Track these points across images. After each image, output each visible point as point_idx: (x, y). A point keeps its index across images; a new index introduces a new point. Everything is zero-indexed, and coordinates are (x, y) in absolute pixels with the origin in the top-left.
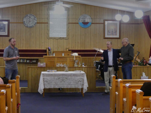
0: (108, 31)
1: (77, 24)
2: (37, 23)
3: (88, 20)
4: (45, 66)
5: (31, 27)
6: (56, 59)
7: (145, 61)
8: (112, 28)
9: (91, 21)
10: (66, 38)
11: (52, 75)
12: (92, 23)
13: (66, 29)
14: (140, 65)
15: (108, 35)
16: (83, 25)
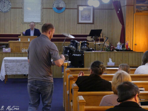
0: (82, 17)
1: (51, 9)
2: (12, 8)
3: (62, 5)
4: (10, 51)
5: (5, 12)
6: (22, 44)
7: (112, 47)
8: (86, 13)
9: (65, 6)
10: (40, 23)
11: (14, 61)
12: (66, 9)
13: (40, 14)
14: (107, 51)
15: (81, 20)
16: (57, 10)
